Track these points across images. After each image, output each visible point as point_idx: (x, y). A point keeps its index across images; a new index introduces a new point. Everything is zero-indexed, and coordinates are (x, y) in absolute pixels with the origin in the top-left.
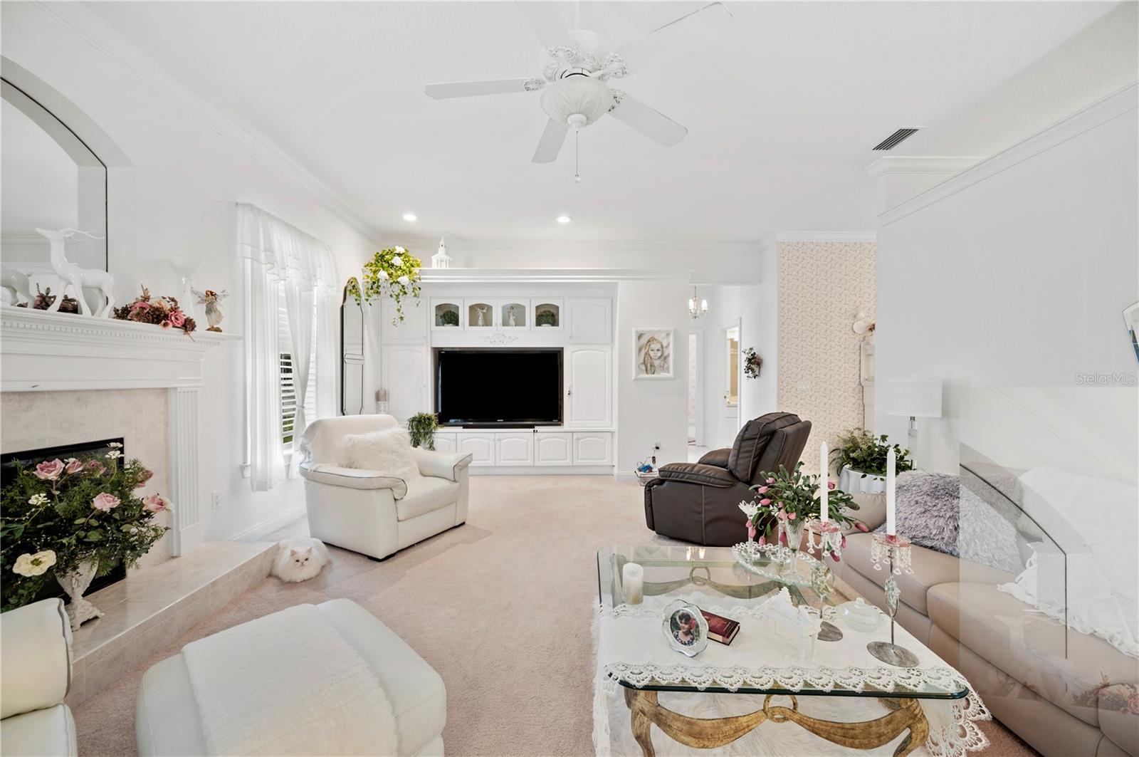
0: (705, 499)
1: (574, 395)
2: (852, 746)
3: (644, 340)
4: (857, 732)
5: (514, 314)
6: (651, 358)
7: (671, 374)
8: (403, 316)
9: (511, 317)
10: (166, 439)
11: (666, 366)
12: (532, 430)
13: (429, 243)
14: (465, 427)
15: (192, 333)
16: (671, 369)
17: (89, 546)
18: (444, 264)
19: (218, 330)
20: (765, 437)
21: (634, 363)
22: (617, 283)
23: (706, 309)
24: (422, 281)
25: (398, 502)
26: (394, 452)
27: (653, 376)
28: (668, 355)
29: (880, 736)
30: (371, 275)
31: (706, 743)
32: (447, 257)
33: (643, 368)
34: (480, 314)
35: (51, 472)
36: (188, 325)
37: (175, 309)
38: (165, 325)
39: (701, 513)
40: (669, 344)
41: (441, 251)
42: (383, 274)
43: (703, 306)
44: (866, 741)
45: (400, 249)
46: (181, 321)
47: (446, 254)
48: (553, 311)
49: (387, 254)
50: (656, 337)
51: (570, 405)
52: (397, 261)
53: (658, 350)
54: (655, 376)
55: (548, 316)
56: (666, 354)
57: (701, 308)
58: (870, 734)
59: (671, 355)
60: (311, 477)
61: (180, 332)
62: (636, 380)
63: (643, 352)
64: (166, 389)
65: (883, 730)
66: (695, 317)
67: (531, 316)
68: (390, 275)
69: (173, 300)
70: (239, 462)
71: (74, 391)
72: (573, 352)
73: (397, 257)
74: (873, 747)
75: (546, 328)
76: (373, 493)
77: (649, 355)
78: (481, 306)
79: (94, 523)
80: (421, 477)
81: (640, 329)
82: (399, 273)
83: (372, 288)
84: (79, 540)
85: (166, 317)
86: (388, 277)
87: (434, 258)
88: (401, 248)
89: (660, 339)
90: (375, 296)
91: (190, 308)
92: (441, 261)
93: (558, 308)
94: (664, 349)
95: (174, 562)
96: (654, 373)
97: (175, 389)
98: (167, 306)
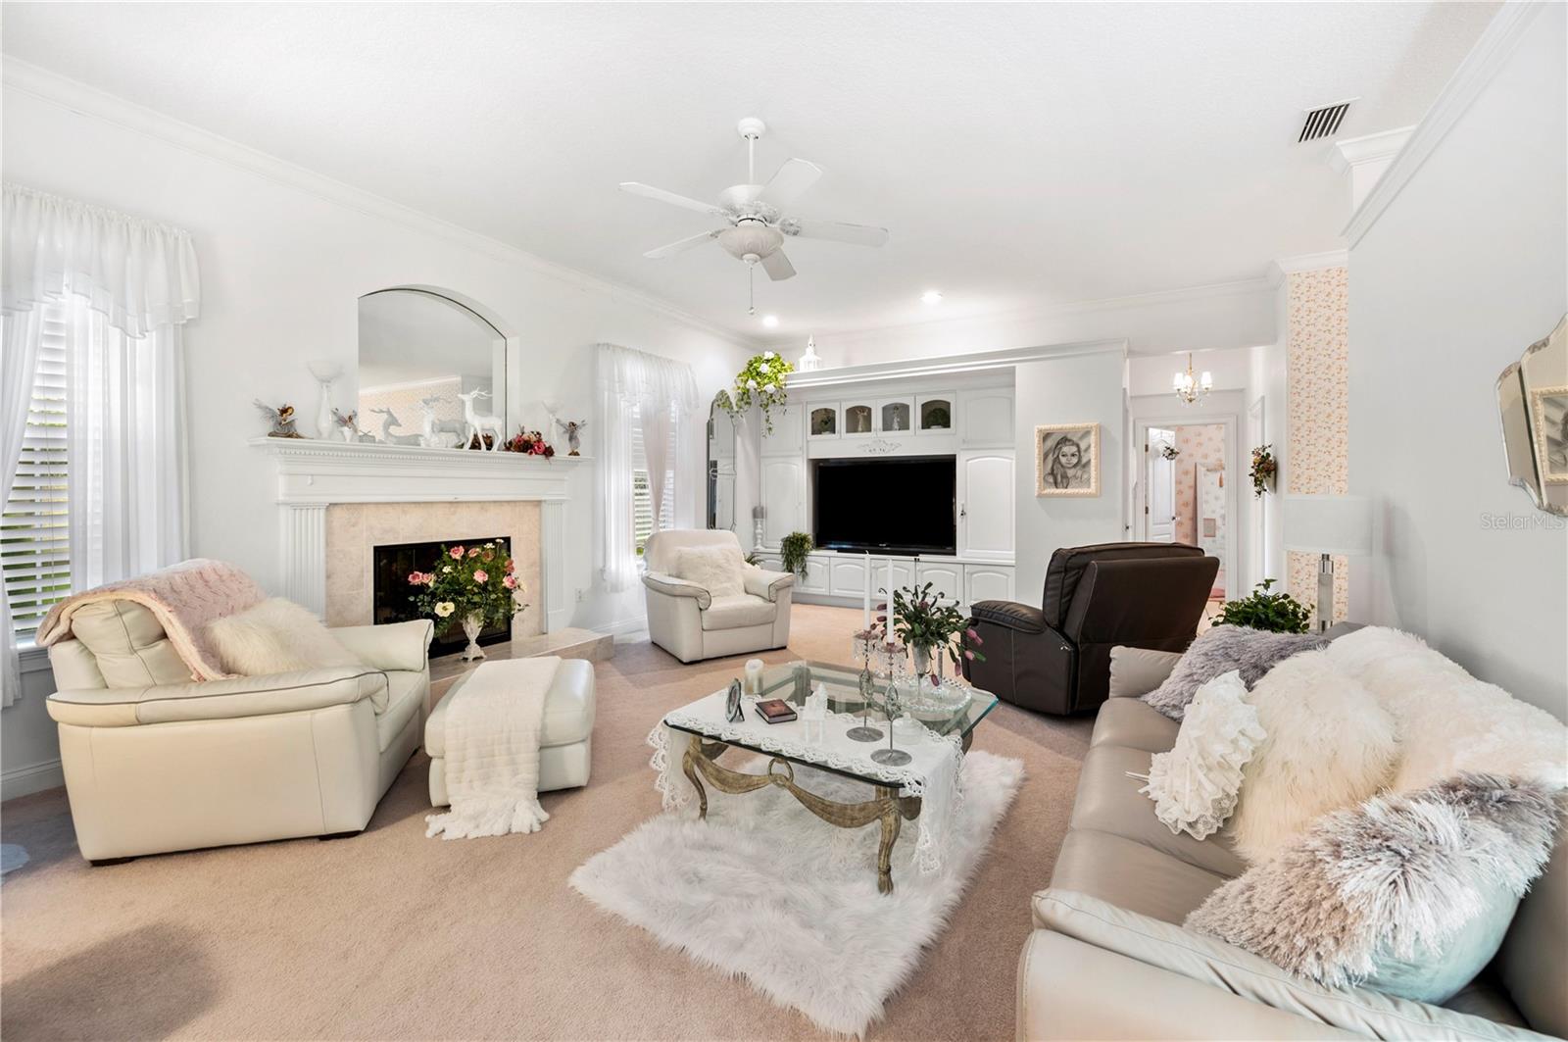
0: (1015, 646)
1: (969, 514)
2: (827, 820)
3: (1051, 443)
4: (835, 810)
5: (896, 416)
6: (1062, 466)
7: (1092, 489)
8: (771, 426)
9: (895, 420)
10: (540, 541)
11: (1085, 476)
12: (913, 558)
13: (793, 343)
14: (840, 550)
15: (551, 458)
16: (1093, 480)
17: (476, 605)
18: (812, 365)
19: (577, 454)
20: (1076, 571)
21: (1037, 474)
22: (1014, 367)
23: (1210, 387)
24: (788, 387)
25: (704, 613)
26: (719, 566)
27: (1064, 491)
28: (1089, 462)
29: (852, 819)
30: (742, 385)
31: (727, 789)
32: (815, 358)
33: (1051, 480)
34: (859, 418)
35: (457, 554)
36: (548, 452)
37: (539, 441)
38: (531, 453)
39: (1010, 664)
40: (1089, 446)
41: (810, 350)
42: (752, 384)
43: (1203, 382)
44: (841, 820)
45: (769, 355)
46: (543, 448)
47: (815, 354)
48: (943, 407)
49: (756, 362)
50: (1069, 437)
51: (964, 529)
52: (765, 368)
53: (1073, 455)
54: (1069, 491)
55: (937, 415)
56: (1084, 460)
57: (1200, 385)
58: (844, 815)
59: (1093, 462)
60: (650, 585)
61: (542, 457)
62: (1040, 496)
63: (1051, 458)
64: (540, 502)
65: (856, 815)
66: (1191, 401)
67: (916, 417)
68: (758, 383)
69: (538, 433)
70: (601, 565)
71: (480, 502)
72: (968, 460)
73: (764, 365)
74: (845, 827)
75: (936, 431)
76: (678, 600)
77: (1060, 463)
78: (862, 409)
79: (476, 590)
80: (744, 594)
81: (1046, 426)
82: (766, 381)
83: (742, 400)
84: (469, 601)
85: (532, 447)
86: (756, 386)
87: (802, 360)
88: (771, 353)
89: (1075, 439)
90: (746, 407)
91: (553, 438)
92: (809, 362)
93: (949, 404)
94: (1082, 454)
95: (545, 636)
96: (1066, 488)
97: (545, 501)
98: (534, 438)
